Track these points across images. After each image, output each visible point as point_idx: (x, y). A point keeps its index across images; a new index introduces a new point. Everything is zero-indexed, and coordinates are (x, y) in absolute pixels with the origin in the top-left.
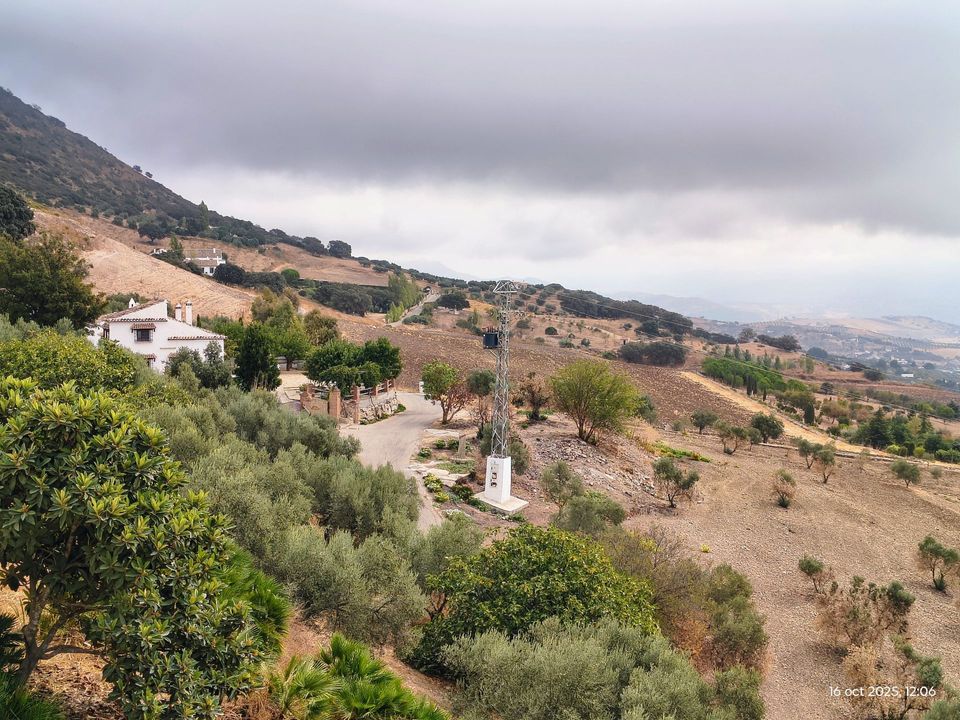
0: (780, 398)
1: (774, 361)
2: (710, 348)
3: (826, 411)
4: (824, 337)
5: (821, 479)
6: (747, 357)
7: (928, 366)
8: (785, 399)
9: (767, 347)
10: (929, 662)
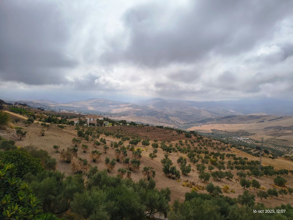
0: (27, 115)
1: (22, 108)
2: (9, 106)
3: (37, 117)
4: (29, 103)
5: (47, 130)
6: (17, 107)
7: (49, 108)
8: (28, 115)
9: (21, 106)
10: (84, 160)
